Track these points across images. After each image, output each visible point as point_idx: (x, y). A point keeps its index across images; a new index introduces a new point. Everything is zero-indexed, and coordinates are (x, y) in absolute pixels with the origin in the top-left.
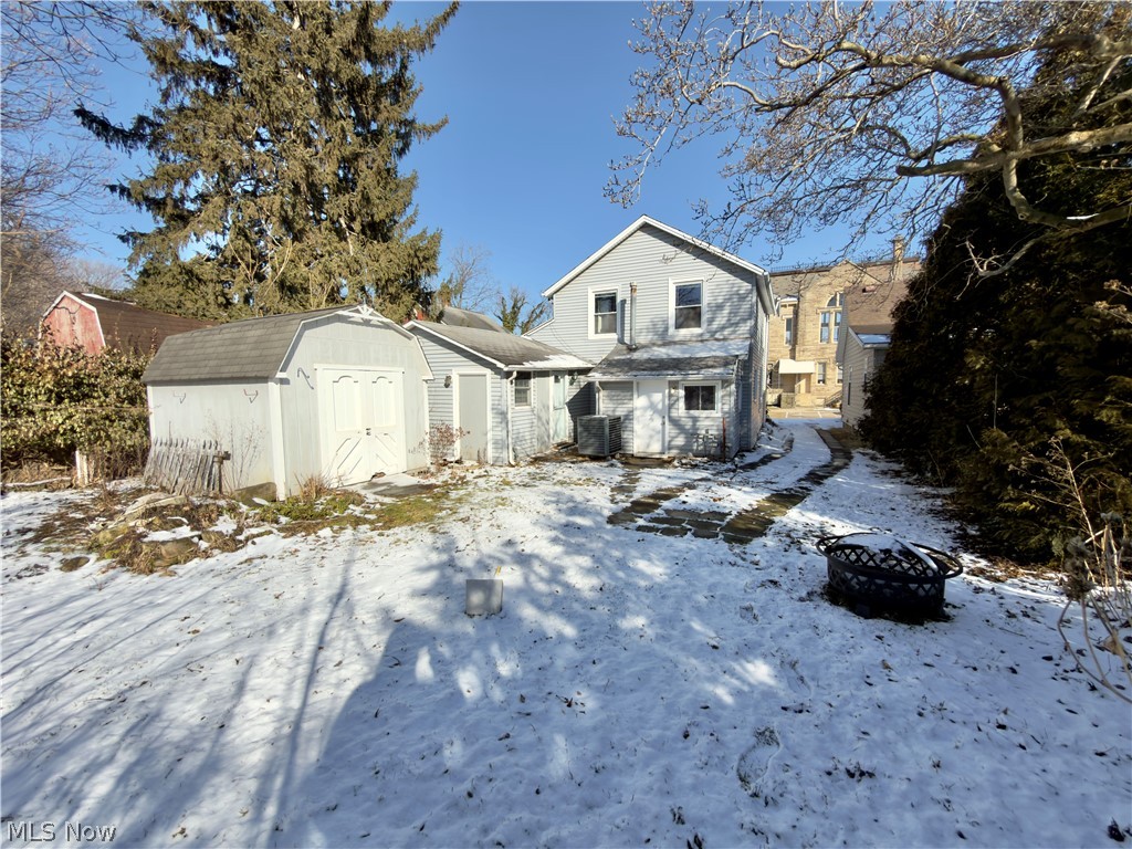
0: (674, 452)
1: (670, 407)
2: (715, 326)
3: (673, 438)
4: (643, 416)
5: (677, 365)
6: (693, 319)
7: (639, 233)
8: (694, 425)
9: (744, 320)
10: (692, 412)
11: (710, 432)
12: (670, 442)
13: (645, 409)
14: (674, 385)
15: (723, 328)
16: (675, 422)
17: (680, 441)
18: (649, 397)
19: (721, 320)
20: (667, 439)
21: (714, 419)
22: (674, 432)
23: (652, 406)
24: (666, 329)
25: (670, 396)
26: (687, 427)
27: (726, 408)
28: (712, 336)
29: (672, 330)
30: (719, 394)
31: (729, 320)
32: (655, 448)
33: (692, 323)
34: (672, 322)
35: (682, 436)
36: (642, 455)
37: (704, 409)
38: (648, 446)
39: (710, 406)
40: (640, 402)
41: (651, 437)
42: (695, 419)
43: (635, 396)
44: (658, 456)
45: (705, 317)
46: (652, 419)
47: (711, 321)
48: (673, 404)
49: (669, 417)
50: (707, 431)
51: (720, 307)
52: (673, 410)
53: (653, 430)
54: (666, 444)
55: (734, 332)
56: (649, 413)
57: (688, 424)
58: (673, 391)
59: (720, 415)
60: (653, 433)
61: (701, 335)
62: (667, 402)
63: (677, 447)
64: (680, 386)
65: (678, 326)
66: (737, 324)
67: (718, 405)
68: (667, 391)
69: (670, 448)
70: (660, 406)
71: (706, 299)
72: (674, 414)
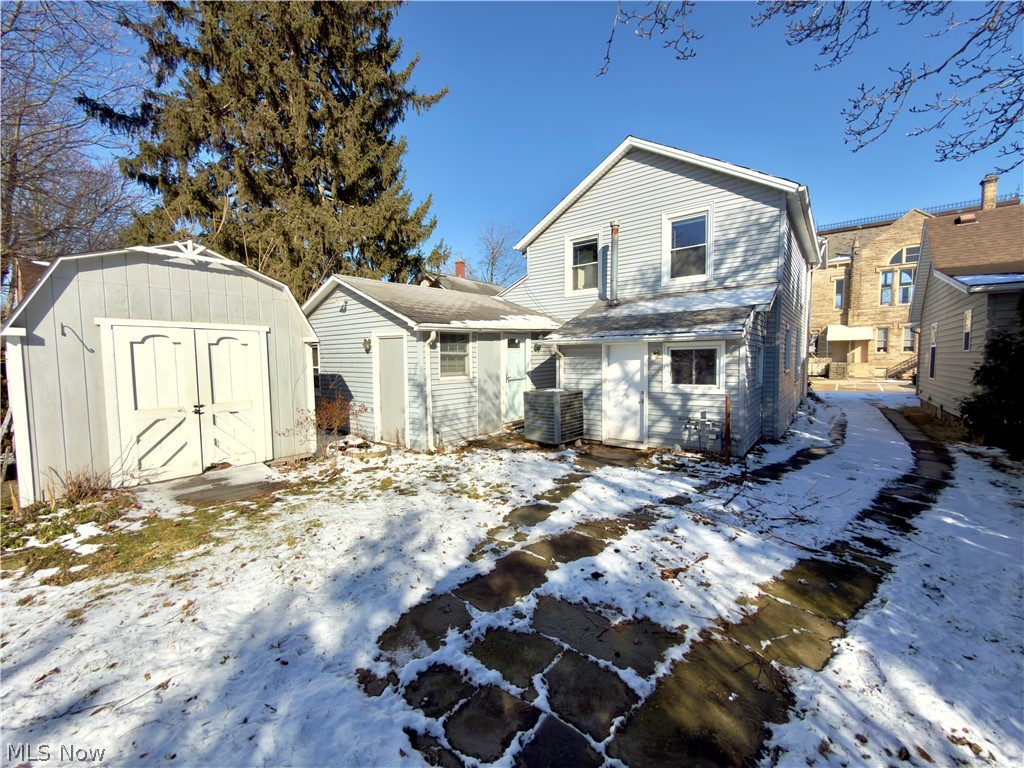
0: (655, 442)
1: (651, 378)
2: (724, 270)
3: (654, 422)
4: (614, 390)
5: (662, 321)
6: (694, 264)
7: (626, 161)
8: (684, 406)
9: (768, 259)
10: (681, 386)
11: (708, 416)
12: (650, 427)
13: (618, 381)
14: (656, 349)
15: (736, 272)
16: (657, 400)
17: (664, 426)
18: (622, 365)
19: (733, 261)
20: (646, 423)
21: (713, 397)
22: (657, 413)
23: (626, 378)
24: (659, 279)
25: (651, 363)
26: (675, 408)
27: (733, 381)
28: (721, 284)
29: (666, 280)
30: (722, 361)
31: (744, 261)
32: (630, 434)
33: (693, 269)
34: (666, 268)
35: (667, 419)
36: (613, 443)
37: (699, 381)
38: (621, 430)
39: (709, 378)
40: (610, 371)
41: (625, 419)
42: (686, 397)
43: (604, 364)
44: (632, 446)
45: (710, 260)
46: (626, 396)
47: (718, 264)
48: (654, 375)
49: (649, 393)
50: (703, 415)
51: (731, 244)
52: (654, 384)
53: (628, 409)
54: (645, 431)
55: (752, 276)
56: (623, 387)
57: (676, 404)
58: (654, 357)
59: (723, 391)
60: (627, 414)
61: (705, 283)
62: (646, 372)
63: (661, 435)
64: (665, 349)
65: (675, 274)
66: (756, 266)
67: (721, 378)
68: (646, 357)
69: (649, 437)
70: (637, 377)
71: (712, 234)
72: (656, 388)
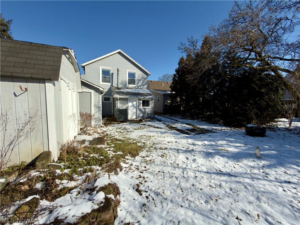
0: (140, 118)
1: (139, 106)
4: (131, 108)
5: (141, 95)
8: (145, 111)
10: (144, 107)
11: (149, 112)
13: (131, 106)
14: (140, 100)
15: (141, 86)
16: (140, 110)
17: (141, 115)
18: (132, 103)
19: (140, 84)
20: (138, 114)
21: (149, 109)
22: (140, 112)
23: (133, 106)
24: (126, 84)
25: (139, 102)
26: (143, 111)
27: (152, 106)
28: (138, 87)
30: (151, 102)
31: (142, 84)
32: (134, 117)
33: (133, 83)
34: (127, 82)
35: (142, 113)
36: (131, 120)
37: (147, 106)
38: (132, 117)
40: (130, 104)
42: (145, 109)
44: (136, 120)
45: (136, 82)
46: (133, 109)
47: (138, 84)
48: (140, 105)
51: (140, 80)
52: (140, 107)
54: (138, 116)
55: (143, 87)
59: (151, 108)
60: (134, 113)
61: (135, 87)
62: (138, 104)
65: (129, 84)
66: (144, 85)
67: (150, 105)
70: (135, 106)
72: (140, 108)
